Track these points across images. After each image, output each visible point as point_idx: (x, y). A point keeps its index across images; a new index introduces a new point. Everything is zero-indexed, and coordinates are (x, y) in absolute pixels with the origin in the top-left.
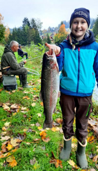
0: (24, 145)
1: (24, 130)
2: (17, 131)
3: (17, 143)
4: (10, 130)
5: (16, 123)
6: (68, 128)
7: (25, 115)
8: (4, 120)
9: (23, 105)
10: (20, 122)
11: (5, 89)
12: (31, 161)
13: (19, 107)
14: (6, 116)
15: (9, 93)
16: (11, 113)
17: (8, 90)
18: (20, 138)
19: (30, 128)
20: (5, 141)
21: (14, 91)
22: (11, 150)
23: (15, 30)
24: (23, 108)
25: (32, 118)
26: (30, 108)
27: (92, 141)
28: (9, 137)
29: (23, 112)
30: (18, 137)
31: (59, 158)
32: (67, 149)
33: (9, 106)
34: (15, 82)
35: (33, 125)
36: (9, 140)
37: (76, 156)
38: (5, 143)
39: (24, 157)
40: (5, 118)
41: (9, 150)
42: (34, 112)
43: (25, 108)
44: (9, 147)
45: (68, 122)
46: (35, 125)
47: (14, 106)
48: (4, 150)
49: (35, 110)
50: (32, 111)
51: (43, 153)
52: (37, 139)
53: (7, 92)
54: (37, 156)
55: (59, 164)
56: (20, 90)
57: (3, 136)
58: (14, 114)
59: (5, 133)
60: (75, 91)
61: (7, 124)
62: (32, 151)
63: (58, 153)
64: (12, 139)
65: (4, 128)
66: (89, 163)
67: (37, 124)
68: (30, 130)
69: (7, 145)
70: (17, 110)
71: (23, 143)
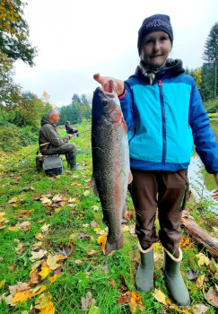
0: (70, 265)
1: (72, 236)
2: (61, 239)
3: (57, 262)
4: (49, 237)
5: (59, 224)
6: (146, 233)
7: (74, 210)
8: (40, 221)
9: (71, 195)
10: (65, 222)
11: (47, 174)
12: (83, 300)
13: (65, 199)
14: (44, 215)
15: (52, 179)
16: (53, 208)
17: (51, 176)
18: (64, 252)
19: (81, 232)
20: (36, 260)
21: (58, 177)
22: (46, 278)
23: (63, 108)
24: (71, 200)
25: (84, 215)
26: (82, 198)
27: (187, 245)
28: (46, 252)
29: (71, 205)
30: (61, 249)
31: (135, 285)
32: (147, 267)
33: (50, 198)
34: (60, 164)
35: (87, 225)
36: (45, 258)
37: (165, 279)
38: (37, 265)
39: (70, 293)
40: (42, 217)
41: (43, 278)
42: (88, 204)
43: (74, 200)
44: (45, 273)
45: (148, 221)
46: (90, 226)
47: (57, 198)
48: (35, 280)
49: (88, 201)
50: (84, 203)
51: (105, 279)
52: (93, 252)
53: (50, 178)
54: (94, 287)
55: (137, 301)
56: (68, 174)
57: (36, 251)
58: (57, 210)
59: (40, 244)
60: (160, 161)
61: (45, 228)
62: (84, 278)
63: (132, 275)
64: (49, 256)
65: (39, 236)
66: (189, 290)
67: (93, 224)
68: (82, 235)
69: (39, 268)
70: (62, 204)
71: (68, 261)
